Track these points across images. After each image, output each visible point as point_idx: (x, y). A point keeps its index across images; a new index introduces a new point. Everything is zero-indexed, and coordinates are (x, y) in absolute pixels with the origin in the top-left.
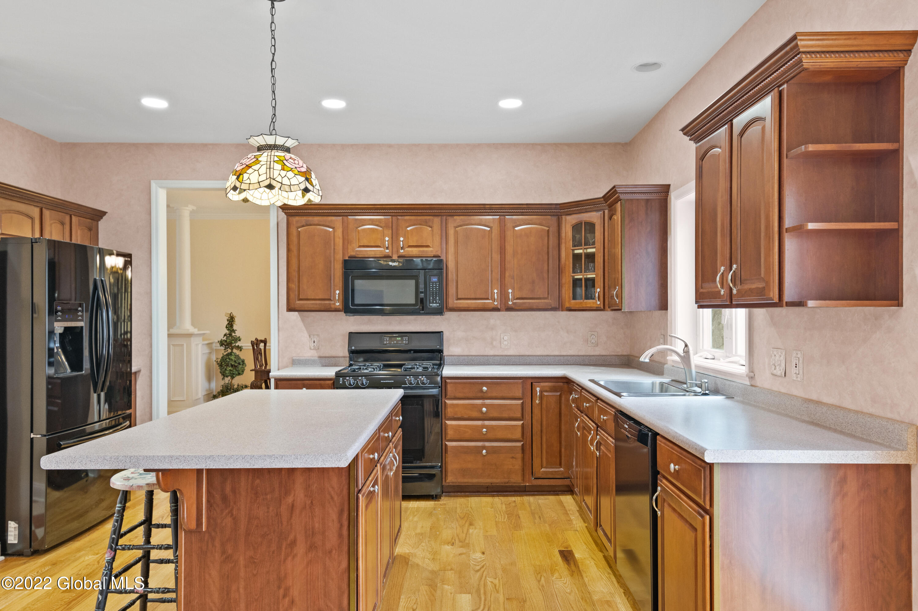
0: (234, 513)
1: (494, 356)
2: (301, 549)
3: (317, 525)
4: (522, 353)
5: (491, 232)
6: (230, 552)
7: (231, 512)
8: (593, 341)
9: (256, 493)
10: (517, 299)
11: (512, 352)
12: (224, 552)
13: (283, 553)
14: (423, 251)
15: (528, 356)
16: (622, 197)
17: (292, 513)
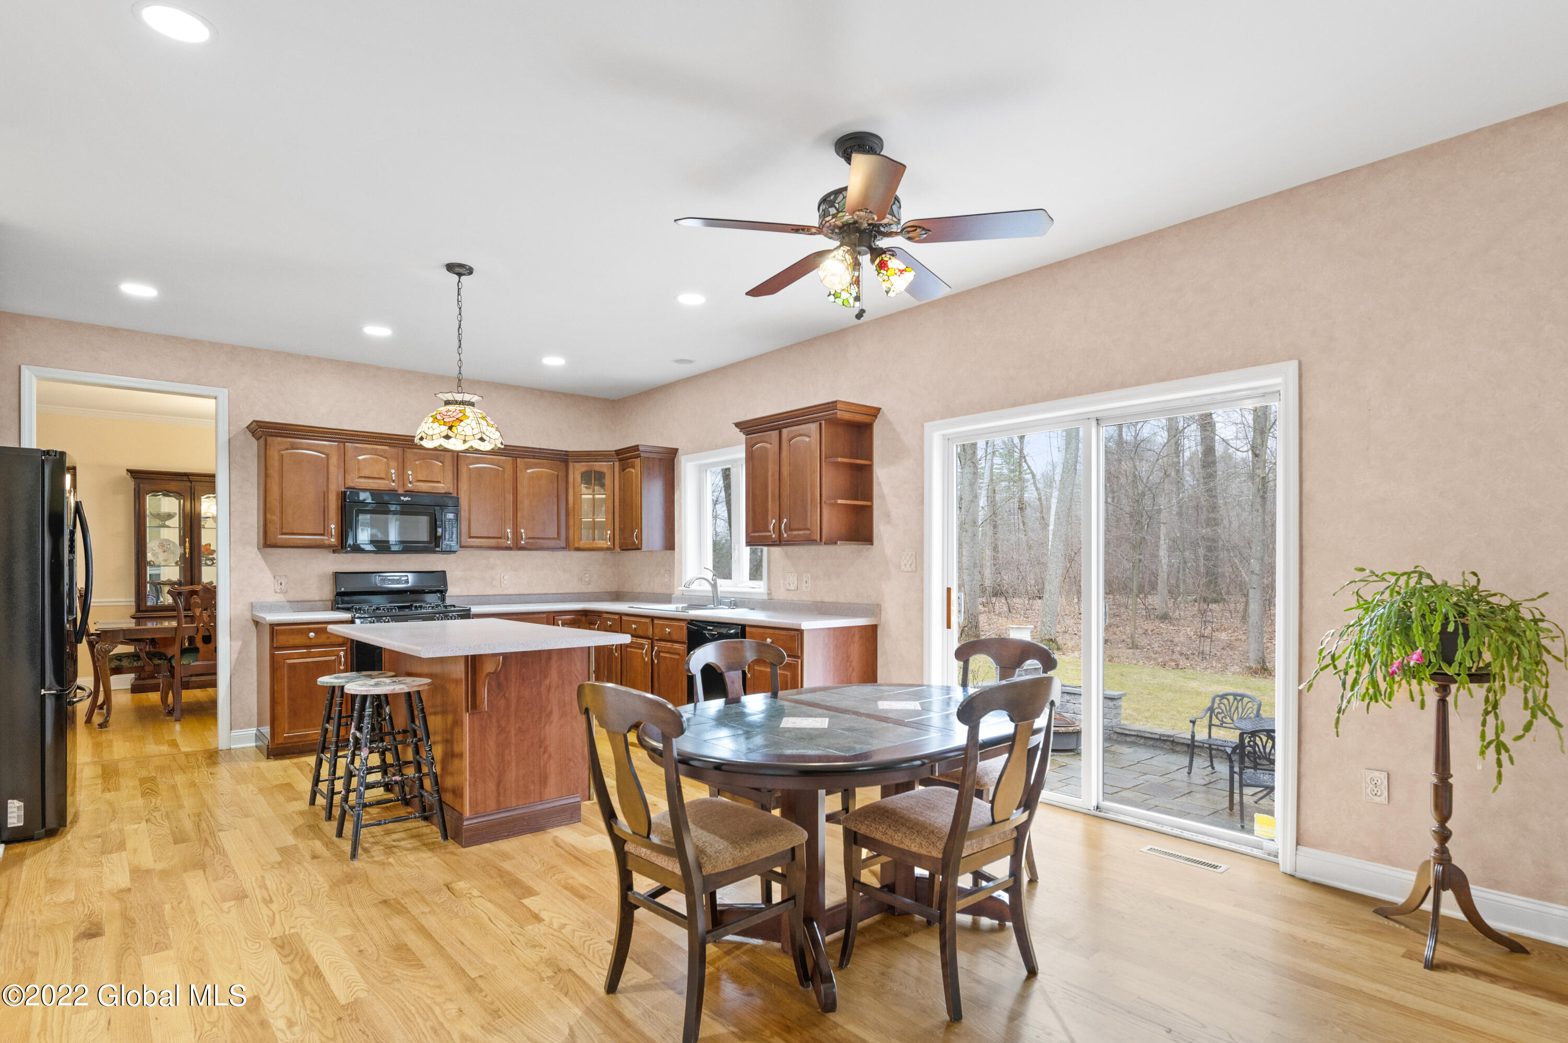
0: (507, 695)
1: (495, 595)
2: (555, 717)
3: (566, 698)
4: (522, 592)
5: (504, 472)
6: (503, 725)
7: (504, 695)
8: (587, 579)
9: (523, 679)
10: (530, 538)
11: (511, 591)
12: (499, 727)
13: (543, 721)
14: (434, 487)
15: (528, 595)
16: (642, 454)
17: (549, 691)
